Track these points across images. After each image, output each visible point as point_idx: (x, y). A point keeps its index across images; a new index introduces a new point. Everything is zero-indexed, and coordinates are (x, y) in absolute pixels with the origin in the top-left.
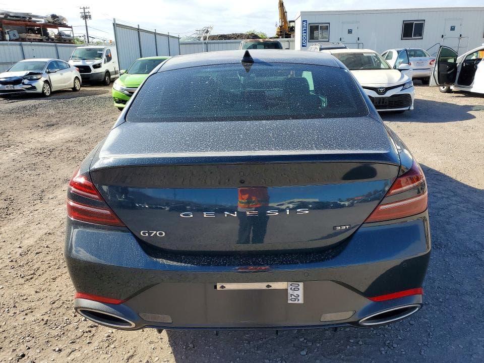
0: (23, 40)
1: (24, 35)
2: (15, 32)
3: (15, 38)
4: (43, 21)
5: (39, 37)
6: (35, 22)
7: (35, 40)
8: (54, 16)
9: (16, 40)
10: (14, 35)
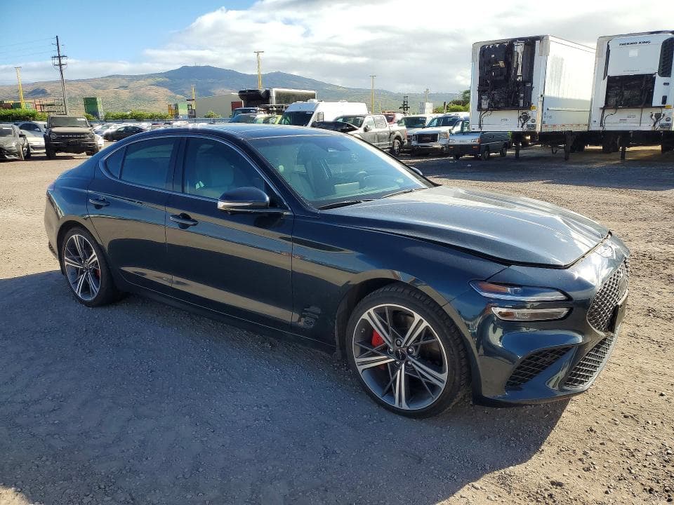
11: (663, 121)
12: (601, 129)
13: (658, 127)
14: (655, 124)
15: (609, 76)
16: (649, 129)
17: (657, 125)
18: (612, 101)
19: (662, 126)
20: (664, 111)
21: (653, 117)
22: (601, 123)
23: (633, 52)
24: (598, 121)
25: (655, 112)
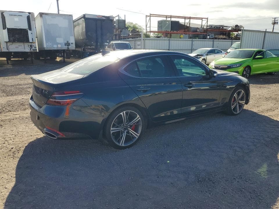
0: (216, 38)
1: (217, 36)
2: (213, 35)
3: (212, 38)
4: (230, 29)
5: (224, 37)
6: (226, 29)
7: (222, 39)
8: (237, 26)
9: (212, 39)
10: (212, 36)
11: (33, 48)
12: (8, 51)
13: (32, 50)
14: (31, 49)
15: (7, 28)
16: (29, 51)
17: (32, 49)
18: (11, 39)
19: (34, 50)
20: (33, 44)
21: (29, 46)
22: (7, 48)
23: (16, 19)
24: (5, 47)
25: (30, 44)
